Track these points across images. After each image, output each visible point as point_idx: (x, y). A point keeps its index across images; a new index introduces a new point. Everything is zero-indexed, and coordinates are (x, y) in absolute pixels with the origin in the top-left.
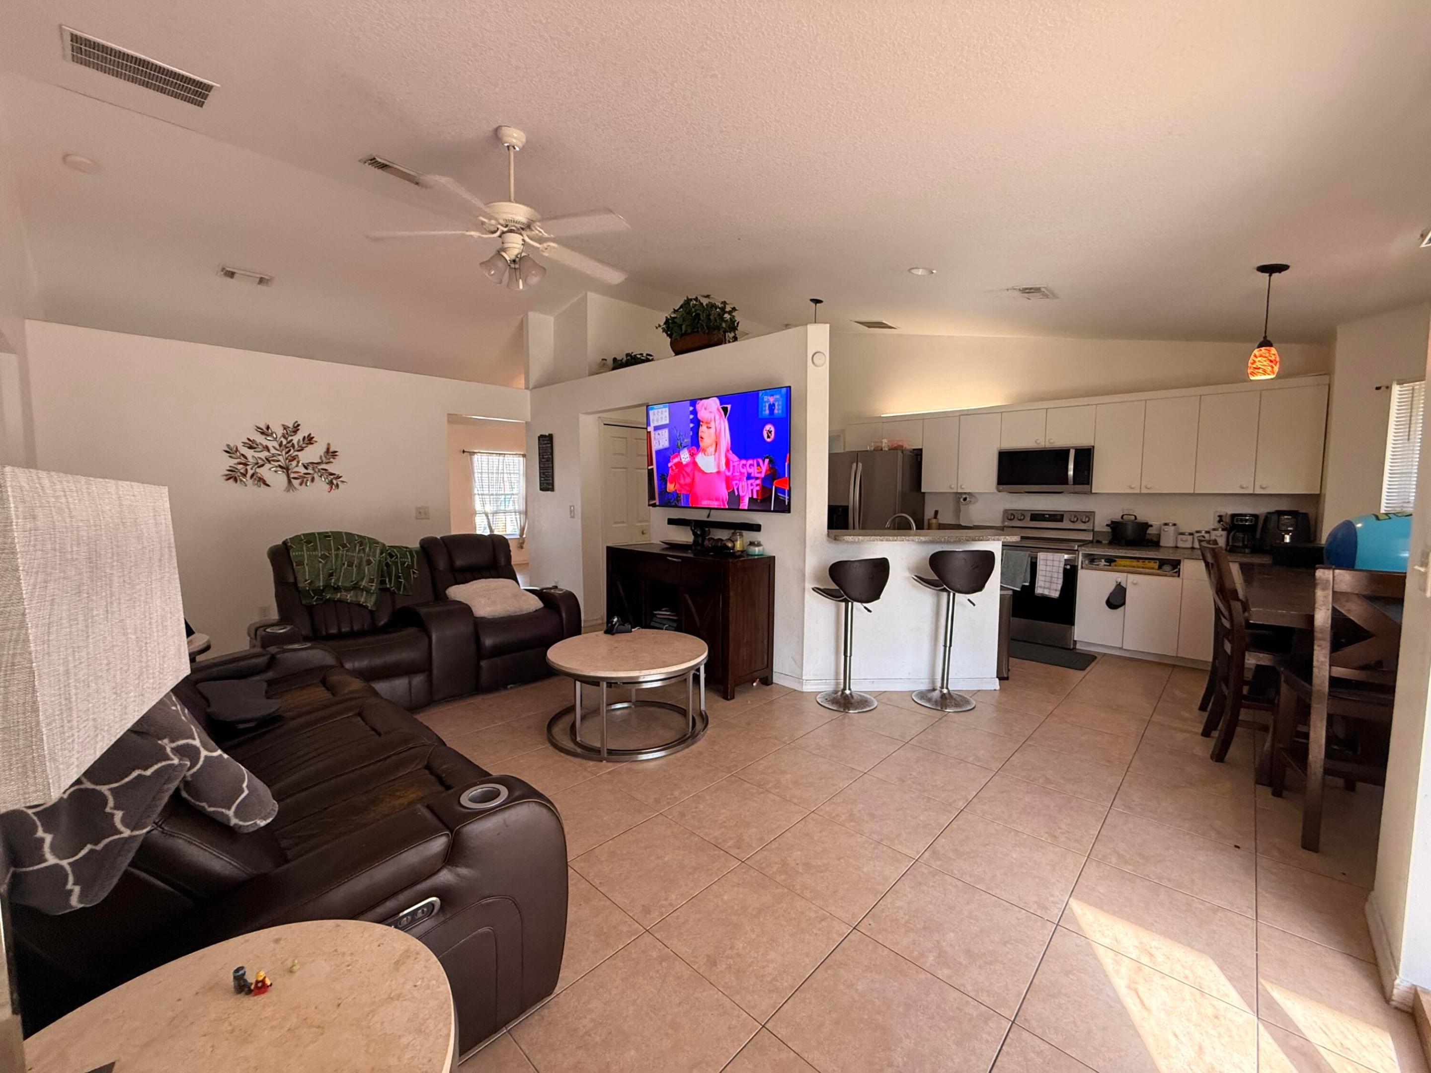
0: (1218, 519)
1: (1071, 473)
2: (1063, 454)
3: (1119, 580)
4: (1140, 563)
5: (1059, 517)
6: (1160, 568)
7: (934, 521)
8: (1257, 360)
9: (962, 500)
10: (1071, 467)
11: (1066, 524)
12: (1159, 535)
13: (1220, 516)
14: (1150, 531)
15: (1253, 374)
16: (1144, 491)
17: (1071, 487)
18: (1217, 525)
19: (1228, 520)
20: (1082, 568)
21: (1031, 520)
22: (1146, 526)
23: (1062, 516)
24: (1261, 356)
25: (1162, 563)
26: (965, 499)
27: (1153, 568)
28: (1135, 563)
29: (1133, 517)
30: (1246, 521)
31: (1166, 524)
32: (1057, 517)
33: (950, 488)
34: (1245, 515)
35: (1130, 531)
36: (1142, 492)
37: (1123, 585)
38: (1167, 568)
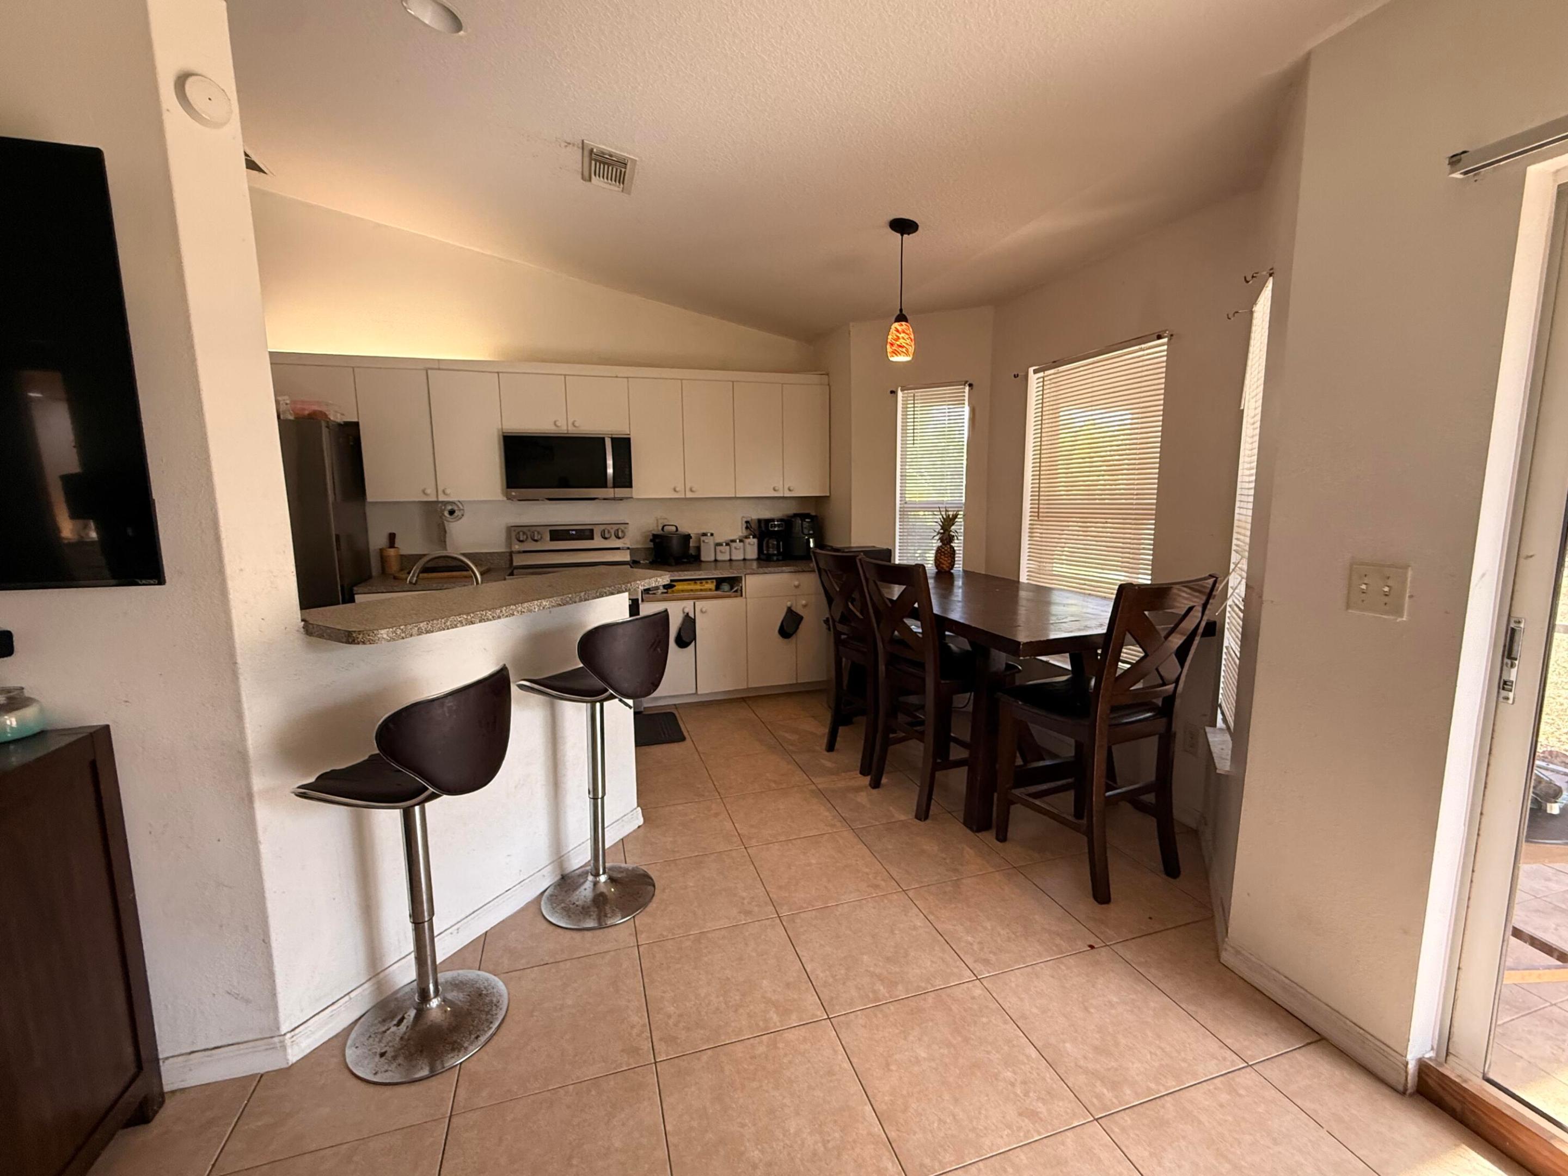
0: (745, 525)
1: (610, 471)
2: (595, 443)
3: (686, 610)
4: (698, 587)
5: (587, 533)
6: (718, 588)
7: (392, 552)
8: (900, 336)
9: (446, 513)
10: (610, 462)
11: (598, 542)
12: (698, 549)
13: (747, 522)
14: (692, 543)
15: (895, 353)
16: (689, 495)
17: (610, 492)
18: (745, 533)
19: (754, 525)
20: (643, 600)
21: (552, 539)
22: (687, 537)
23: (592, 531)
24: (904, 332)
25: (720, 582)
26: (452, 512)
27: (710, 590)
28: (692, 586)
29: (674, 528)
30: (775, 526)
31: (705, 535)
32: (586, 534)
33: (424, 492)
34: (773, 520)
35: (675, 544)
36: (687, 496)
37: (692, 615)
38: (726, 587)
